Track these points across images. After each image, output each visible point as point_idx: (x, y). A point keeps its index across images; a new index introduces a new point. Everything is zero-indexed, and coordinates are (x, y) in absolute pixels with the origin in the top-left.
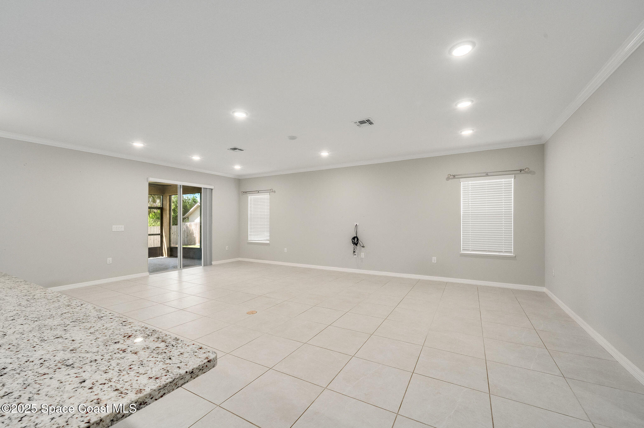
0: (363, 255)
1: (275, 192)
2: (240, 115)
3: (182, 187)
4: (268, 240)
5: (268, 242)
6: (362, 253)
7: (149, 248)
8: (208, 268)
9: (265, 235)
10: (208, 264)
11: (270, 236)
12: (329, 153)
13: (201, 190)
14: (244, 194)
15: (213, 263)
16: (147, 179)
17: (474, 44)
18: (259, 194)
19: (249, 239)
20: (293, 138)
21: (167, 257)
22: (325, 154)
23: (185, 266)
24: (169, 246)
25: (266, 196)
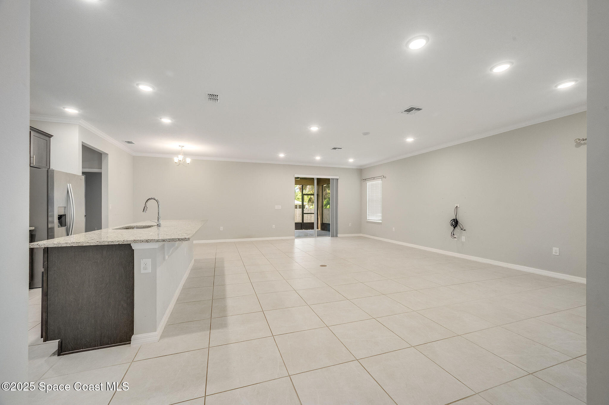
0: (463, 239)
1: (385, 178)
2: (314, 129)
3: (316, 179)
4: (381, 220)
5: (381, 222)
6: (462, 237)
7: (295, 223)
8: (334, 238)
9: (379, 215)
10: (335, 235)
11: (382, 216)
12: (414, 138)
13: (330, 180)
14: (364, 181)
15: (339, 235)
16: (294, 175)
17: (427, 38)
18: (375, 180)
19: (368, 219)
20: (366, 134)
21: (319, 229)
22: (410, 140)
23: (319, 235)
24: (321, 222)
25: (379, 182)
